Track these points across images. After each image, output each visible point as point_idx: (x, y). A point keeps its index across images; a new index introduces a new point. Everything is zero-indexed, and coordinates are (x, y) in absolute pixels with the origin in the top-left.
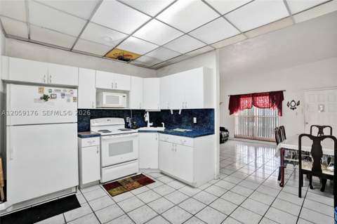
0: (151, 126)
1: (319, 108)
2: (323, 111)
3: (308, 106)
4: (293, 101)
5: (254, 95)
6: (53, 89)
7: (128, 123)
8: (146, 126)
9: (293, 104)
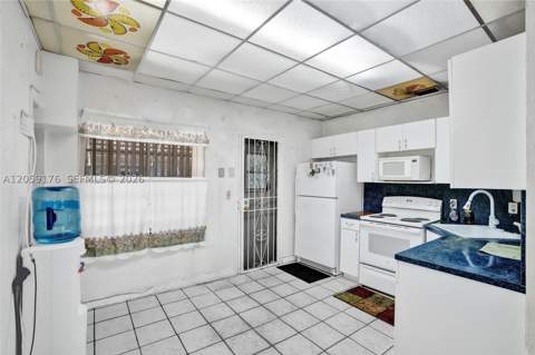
0: (496, 226)
6: (318, 164)
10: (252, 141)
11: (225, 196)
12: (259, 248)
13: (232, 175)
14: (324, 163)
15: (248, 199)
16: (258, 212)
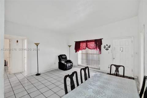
1: (120, 50)
2: (122, 51)
3: (115, 48)
4: (107, 45)
5: (87, 41)
9: (107, 47)
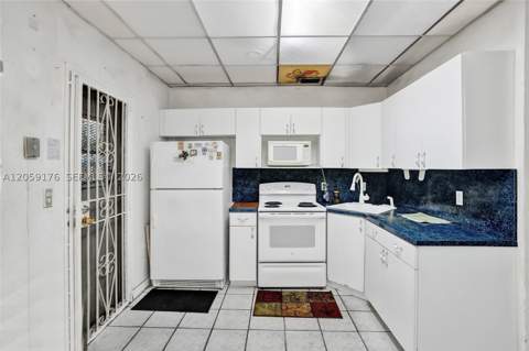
0: (366, 202)
6: (193, 143)
7: (323, 193)
8: (357, 201)
10: (94, 92)
11: (41, 201)
12: (104, 287)
13: (54, 156)
14: (203, 143)
15: (87, 203)
16: (101, 224)
